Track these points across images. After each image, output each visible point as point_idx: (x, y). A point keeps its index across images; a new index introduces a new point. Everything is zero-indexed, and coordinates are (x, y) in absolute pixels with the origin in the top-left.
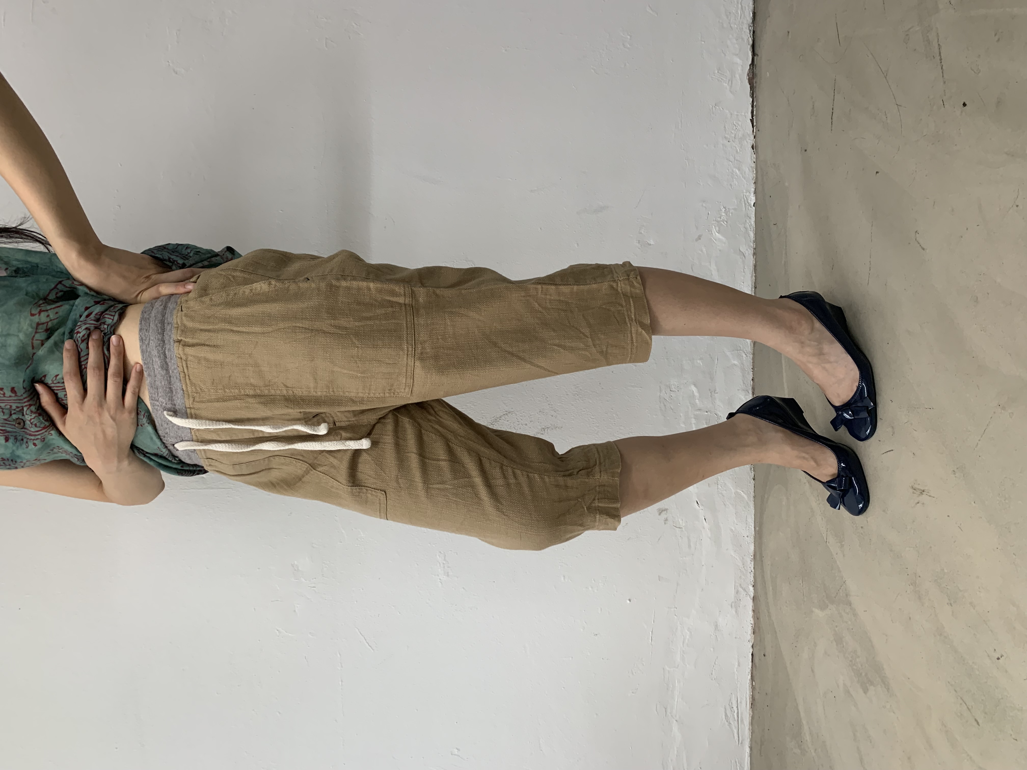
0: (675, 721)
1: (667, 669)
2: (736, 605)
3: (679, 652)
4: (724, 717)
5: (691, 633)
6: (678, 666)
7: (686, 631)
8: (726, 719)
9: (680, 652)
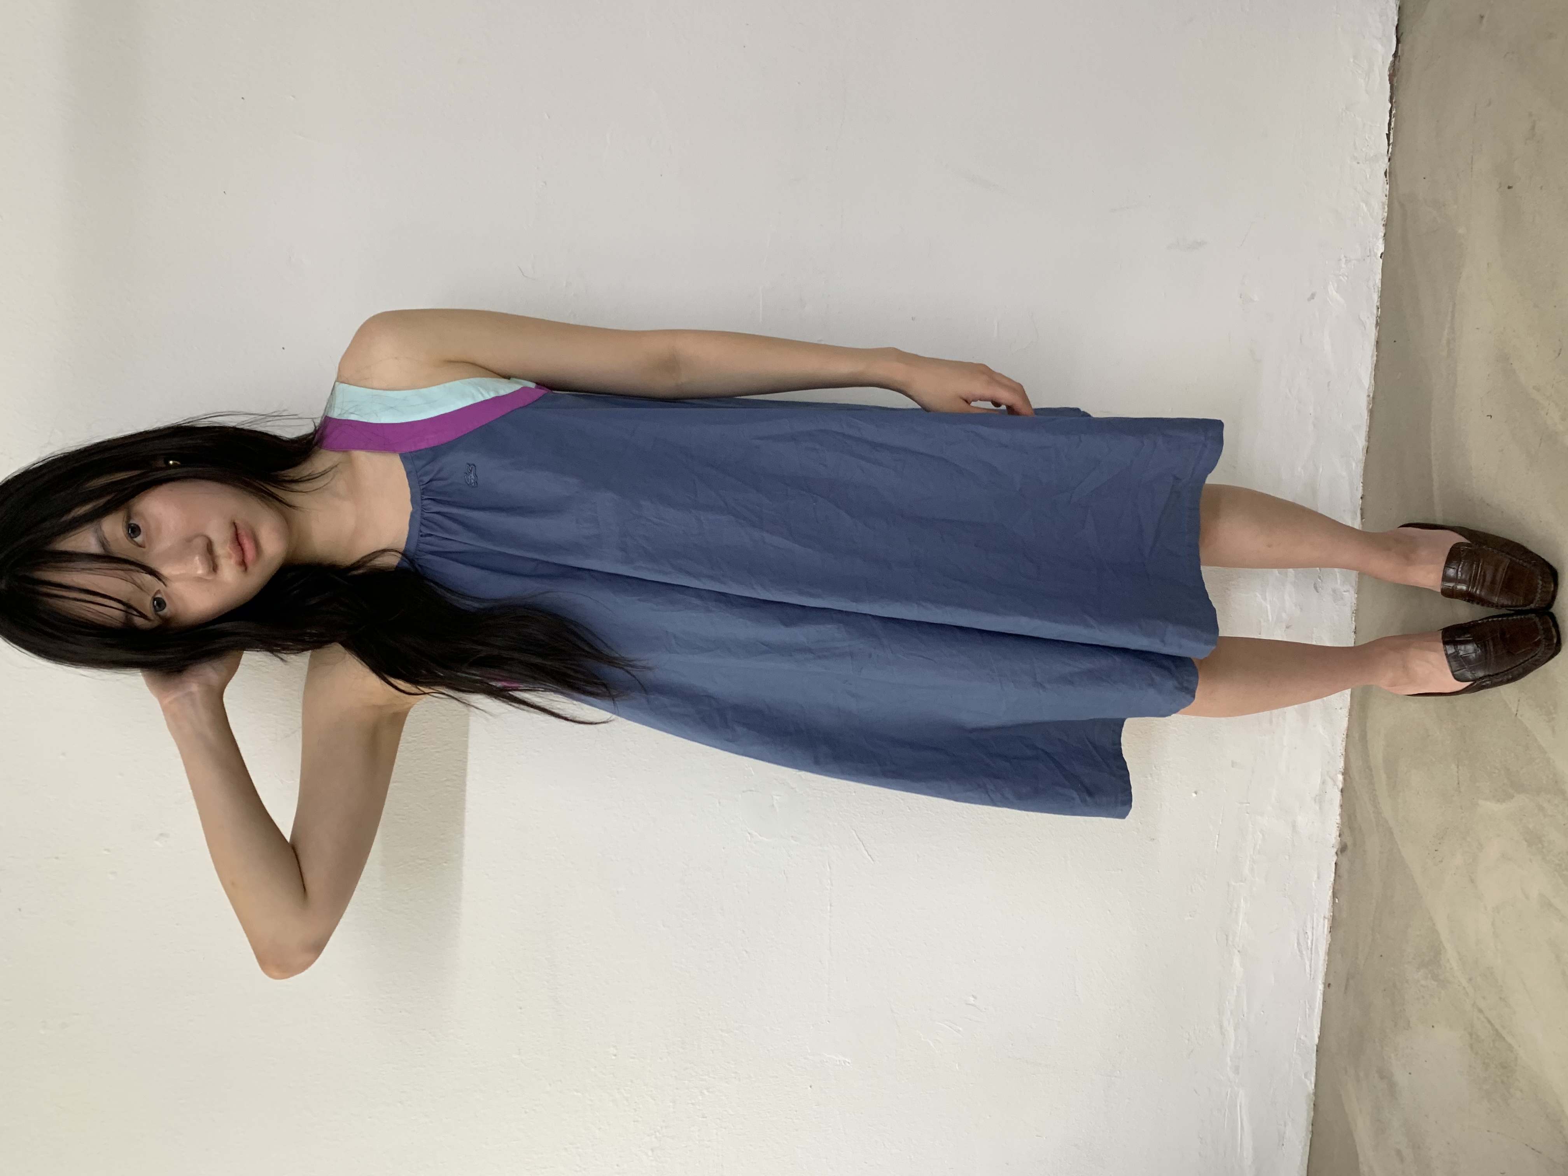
0: (1236, 952)
1: (1233, 884)
2: (1320, 799)
3: (1248, 863)
4: (1296, 945)
5: (1263, 835)
6: (1245, 880)
7: (1258, 832)
8: (1298, 947)
9: (1250, 861)
